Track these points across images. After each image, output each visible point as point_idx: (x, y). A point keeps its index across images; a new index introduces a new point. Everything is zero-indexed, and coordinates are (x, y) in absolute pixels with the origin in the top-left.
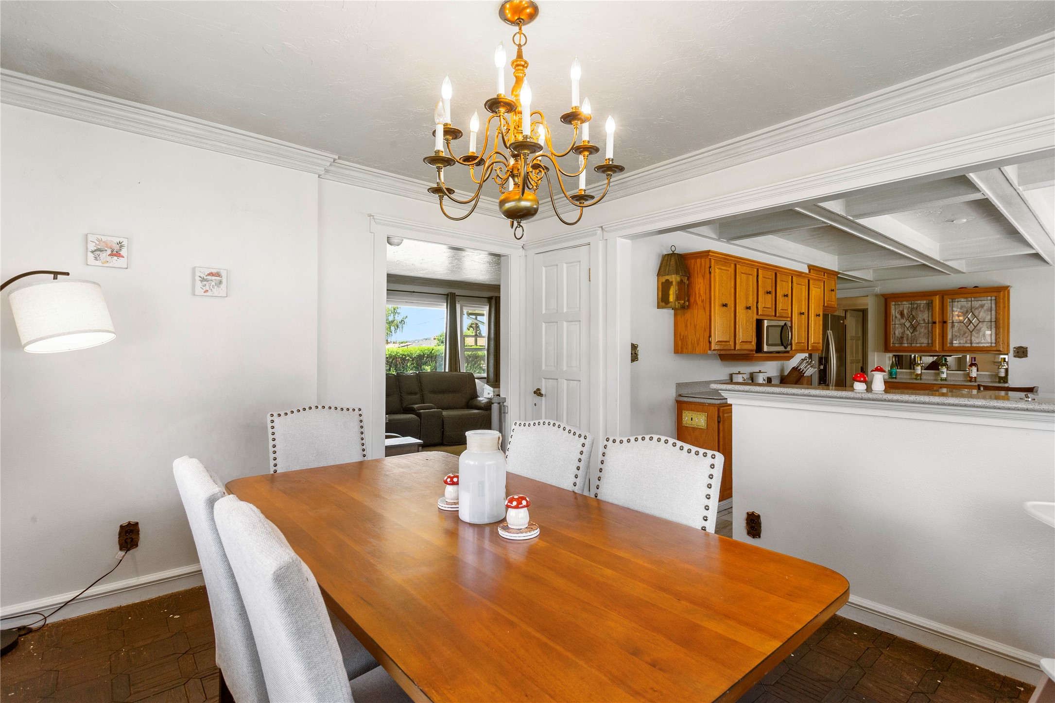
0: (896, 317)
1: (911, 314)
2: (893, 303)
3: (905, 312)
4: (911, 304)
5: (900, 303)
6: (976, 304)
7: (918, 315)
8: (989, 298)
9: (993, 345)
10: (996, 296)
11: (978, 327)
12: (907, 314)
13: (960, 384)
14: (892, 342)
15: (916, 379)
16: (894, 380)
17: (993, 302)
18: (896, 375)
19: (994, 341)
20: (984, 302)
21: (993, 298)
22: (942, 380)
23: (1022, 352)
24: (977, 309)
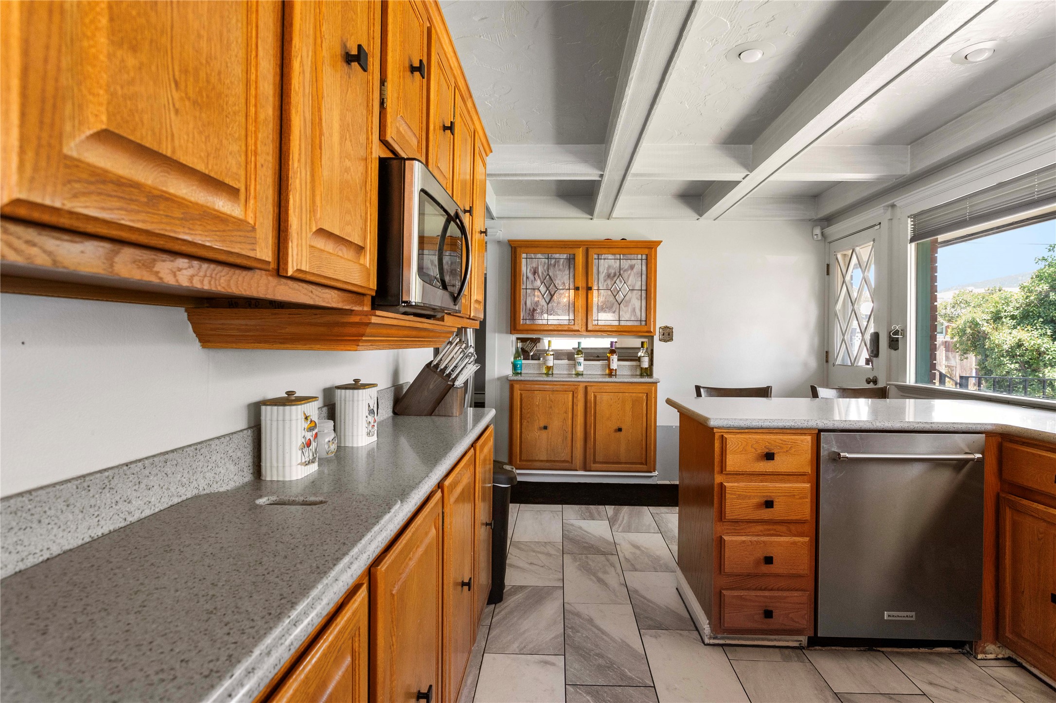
0: (527, 278)
1: (548, 274)
2: (524, 255)
3: (540, 270)
4: (548, 258)
5: (533, 256)
6: (625, 264)
7: (557, 277)
8: (640, 257)
9: (643, 323)
10: (647, 255)
11: (627, 298)
12: (542, 273)
13: (596, 380)
14: (522, 318)
15: (547, 374)
16: (519, 378)
17: (644, 261)
18: (521, 367)
19: (643, 318)
20: (634, 262)
21: (644, 257)
22: (578, 374)
23: (668, 335)
24: (625, 271)
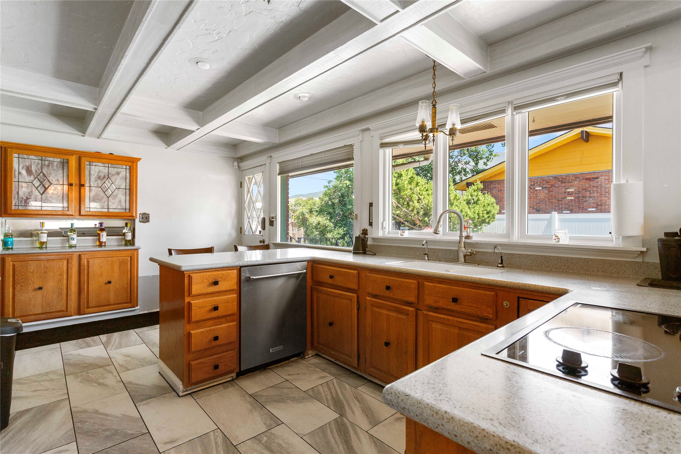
0: (19, 173)
1: (42, 172)
2: (16, 155)
3: (33, 168)
4: (42, 160)
5: (25, 156)
6: (113, 171)
7: (50, 175)
8: (124, 167)
9: (128, 211)
10: (130, 166)
11: (114, 193)
12: (36, 171)
13: (89, 250)
14: (13, 204)
15: (41, 248)
16: (10, 252)
17: (128, 171)
18: (12, 244)
19: (128, 207)
20: (119, 170)
21: (128, 167)
22: (71, 247)
23: (145, 218)
24: (113, 175)
